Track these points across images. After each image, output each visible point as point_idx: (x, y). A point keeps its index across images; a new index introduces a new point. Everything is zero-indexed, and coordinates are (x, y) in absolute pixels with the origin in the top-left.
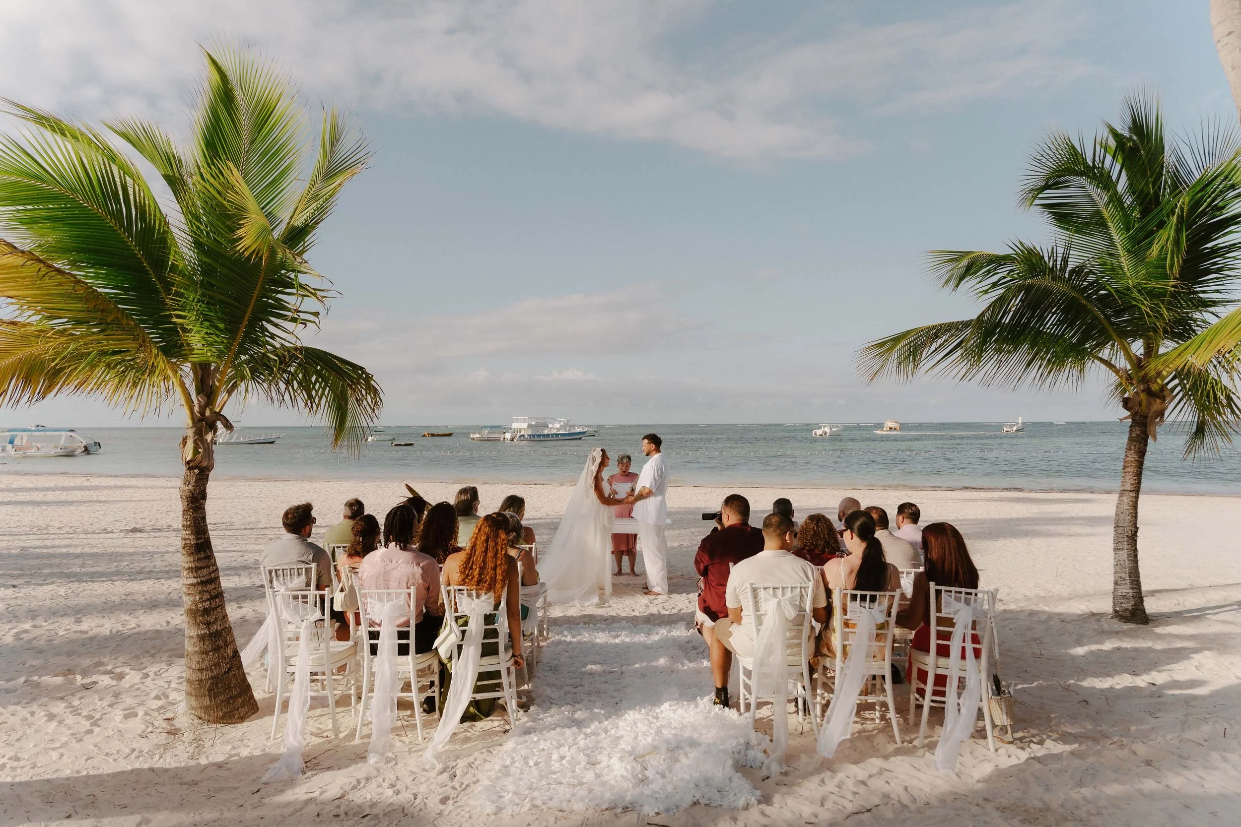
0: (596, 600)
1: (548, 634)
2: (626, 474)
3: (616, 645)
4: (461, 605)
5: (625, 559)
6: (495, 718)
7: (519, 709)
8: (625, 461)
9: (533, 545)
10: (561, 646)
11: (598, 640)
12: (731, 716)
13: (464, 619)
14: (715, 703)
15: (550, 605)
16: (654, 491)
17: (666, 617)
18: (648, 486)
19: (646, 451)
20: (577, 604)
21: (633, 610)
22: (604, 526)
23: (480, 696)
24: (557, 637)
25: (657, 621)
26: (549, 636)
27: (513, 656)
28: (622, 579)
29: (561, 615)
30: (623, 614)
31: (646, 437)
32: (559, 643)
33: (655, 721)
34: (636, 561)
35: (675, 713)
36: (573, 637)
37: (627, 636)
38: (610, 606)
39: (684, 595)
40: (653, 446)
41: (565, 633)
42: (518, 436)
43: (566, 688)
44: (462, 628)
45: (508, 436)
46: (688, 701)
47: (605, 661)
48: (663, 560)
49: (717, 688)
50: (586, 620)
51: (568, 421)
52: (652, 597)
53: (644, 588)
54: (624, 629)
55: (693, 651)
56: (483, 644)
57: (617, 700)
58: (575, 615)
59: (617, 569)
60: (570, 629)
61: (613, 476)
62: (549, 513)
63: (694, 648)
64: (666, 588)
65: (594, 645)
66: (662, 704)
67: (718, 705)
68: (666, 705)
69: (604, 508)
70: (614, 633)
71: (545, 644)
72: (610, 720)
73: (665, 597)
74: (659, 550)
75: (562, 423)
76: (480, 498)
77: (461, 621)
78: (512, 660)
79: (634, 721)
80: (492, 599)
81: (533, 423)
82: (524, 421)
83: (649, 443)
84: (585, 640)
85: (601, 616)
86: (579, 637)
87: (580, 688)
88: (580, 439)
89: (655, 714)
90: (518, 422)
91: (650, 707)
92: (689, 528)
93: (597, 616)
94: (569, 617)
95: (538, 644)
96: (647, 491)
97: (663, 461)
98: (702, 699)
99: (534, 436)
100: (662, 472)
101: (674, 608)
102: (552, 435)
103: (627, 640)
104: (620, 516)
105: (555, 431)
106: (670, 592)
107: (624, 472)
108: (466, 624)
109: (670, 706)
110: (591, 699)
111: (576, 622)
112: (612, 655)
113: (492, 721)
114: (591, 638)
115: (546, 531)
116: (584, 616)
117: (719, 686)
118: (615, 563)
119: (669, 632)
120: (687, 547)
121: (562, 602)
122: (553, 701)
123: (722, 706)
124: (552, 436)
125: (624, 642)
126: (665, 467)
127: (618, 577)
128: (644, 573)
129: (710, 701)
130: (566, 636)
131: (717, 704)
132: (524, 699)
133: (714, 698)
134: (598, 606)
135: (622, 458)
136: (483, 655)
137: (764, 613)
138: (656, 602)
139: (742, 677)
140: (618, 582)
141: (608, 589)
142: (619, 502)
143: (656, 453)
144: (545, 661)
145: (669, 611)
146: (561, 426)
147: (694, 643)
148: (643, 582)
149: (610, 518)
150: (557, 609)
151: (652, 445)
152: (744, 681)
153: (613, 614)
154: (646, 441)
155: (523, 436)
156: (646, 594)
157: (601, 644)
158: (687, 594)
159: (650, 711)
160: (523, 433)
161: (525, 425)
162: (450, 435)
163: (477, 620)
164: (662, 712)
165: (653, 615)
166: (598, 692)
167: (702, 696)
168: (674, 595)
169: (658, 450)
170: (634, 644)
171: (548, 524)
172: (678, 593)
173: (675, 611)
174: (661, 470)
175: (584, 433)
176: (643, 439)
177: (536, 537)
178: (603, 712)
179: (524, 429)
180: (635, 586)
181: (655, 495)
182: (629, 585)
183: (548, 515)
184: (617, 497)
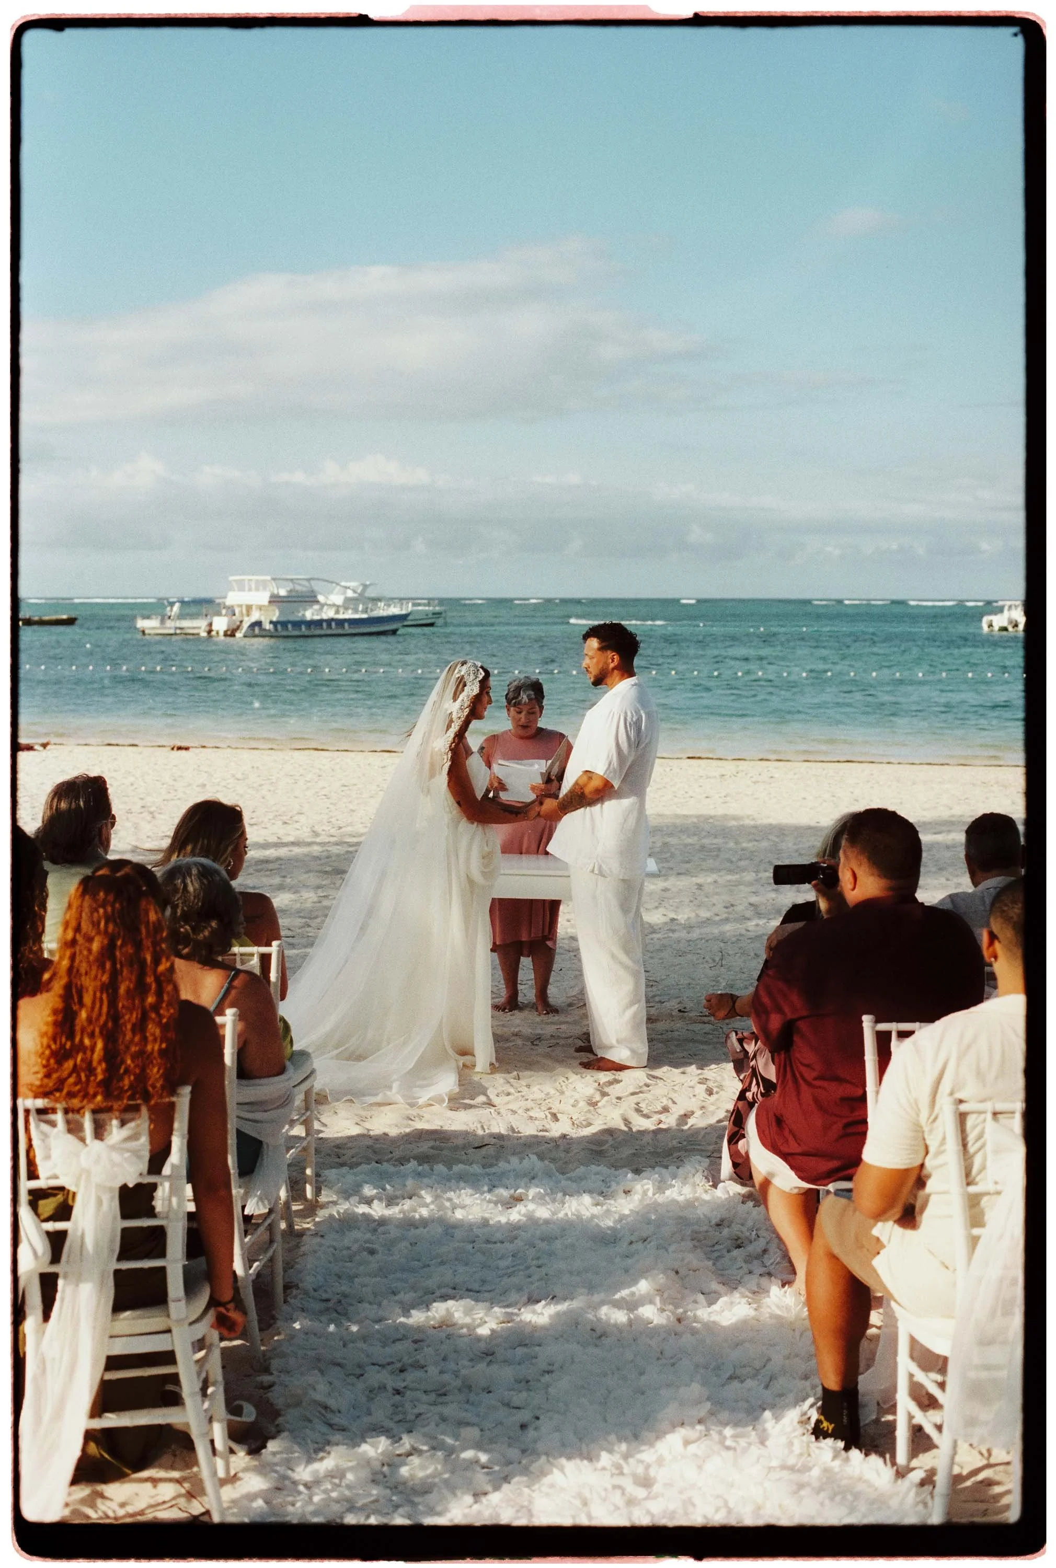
0: (447, 1083)
1: (318, 1191)
2: (532, 731)
3: (514, 1230)
4: (48, 1157)
5: (526, 967)
6: (161, 1474)
7: (235, 1446)
8: (524, 697)
9: (273, 949)
10: (356, 1234)
11: (459, 1214)
12: (870, 1476)
13: (60, 1198)
14: (818, 1433)
15: (322, 1099)
16: (616, 784)
17: (647, 1138)
18: (600, 769)
19: (594, 671)
20: (399, 1098)
21: (555, 1117)
22: (471, 882)
23: (112, 1420)
24: (344, 1206)
25: (626, 1152)
26: (323, 1199)
27: (213, 1302)
28: (518, 1021)
29: (355, 1131)
30: (528, 1130)
31: (593, 632)
32: (348, 1223)
33: (641, 1493)
34: (556, 967)
35: (700, 1467)
36: (391, 1201)
37: (540, 1199)
38: (490, 1104)
39: (692, 1069)
40: (612, 659)
41: (368, 1191)
42: (245, 626)
43: (375, 1377)
44: (51, 1226)
45: (221, 624)
46: (736, 1424)
47: (484, 1282)
48: (635, 975)
49: (825, 1390)
50: (424, 1147)
51: (365, 587)
52: (604, 1077)
53: (579, 1050)
54: (532, 1177)
55: (736, 1252)
56: (117, 1273)
57: (525, 1416)
58: (393, 1132)
59: (504, 993)
60: (380, 1179)
61: (494, 739)
62: (318, 829)
63: (738, 1244)
64: (643, 1049)
65: (450, 1229)
66: (660, 1436)
67: (829, 1441)
68: (672, 1442)
69: (467, 829)
70: (504, 1193)
71: (307, 1225)
72: (505, 1487)
73: (639, 1076)
74: (627, 951)
75: (350, 594)
76: (117, 807)
77: (48, 1206)
78: (211, 1317)
79: (579, 1495)
80: (144, 1140)
81: (283, 593)
82: (261, 585)
83: (601, 649)
84: (425, 1212)
85: (466, 1133)
86: (407, 1204)
87: (411, 1376)
88: (394, 632)
89: (640, 1470)
90: (241, 589)
91: (624, 1447)
92: (687, 873)
93: (456, 1134)
94: (377, 1139)
95: (290, 1226)
96: (596, 783)
97: (642, 699)
98: (777, 1418)
99: (284, 624)
100: (639, 730)
101: (666, 1110)
102: (329, 621)
103: (543, 1213)
104: (513, 848)
105: (329, 614)
106: (655, 1060)
107: (524, 727)
108: (64, 1212)
109: (687, 1443)
110: (447, 1411)
111: (397, 1154)
112: (503, 1264)
113: (155, 1481)
114: (441, 1207)
115: (313, 879)
116: (420, 1135)
117: (833, 1384)
118: (500, 973)
119: (661, 1187)
120: (689, 928)
121: (352, 1095)
122: (336, 1420)
123: (841, 1444)
124: (329, 626)
125: (533, 1221)
126: (649, 715)
127: (508, 1016)
128: (580, 1003)
129: (804, 1421)
130: (369, 1202)
131: (826, 1435)
132: (250, 1414)
133: (814, 1415)
134: (456, 1102)
135: (518, 689)
136: (118, 1307)
137: (991, 1188)
138: (615, 1090)
139: (905, 1366)
140: (507, 1031)
141: (484, 1053)
142: (513, 812)
143: (623, 677)
144: (308, 1282)
145: (656, 1118)
146: (348, 600)
147: (735, 1228)
148: (578, 1030)
149: (487, 858)
150: (342, 1113)
151: (610, 654)
152: (911, 1376)
153: (499, 1127)
154: (594, 643)
155: (258, 624)
156: (587, 1066)
157: (470, 1227)
158: (701, 1067)
159: (626, 1457)
160: (255, 616)
161: (263, 598)
162: (70, 622)
163: (99, 1202)
164: (660, 1461)
165: (610, 1132)
166: (467, 1387)
167: (778, 1404)
168: (664, 1071)
169: (627, 670)
170: (565, 1228)
171: (318, 858)
172: (676, 1065)
173: (669, 1121)
174: (638, 725)
175: (403, 617)
176: (586, 637)
177: (283, 922)
178: (484, 1458)
179: (260, 608)
180: (555, 1042)
181: (618, 795)
182: (539, 1038)
183: (316, 834)
184: (504, 796)
